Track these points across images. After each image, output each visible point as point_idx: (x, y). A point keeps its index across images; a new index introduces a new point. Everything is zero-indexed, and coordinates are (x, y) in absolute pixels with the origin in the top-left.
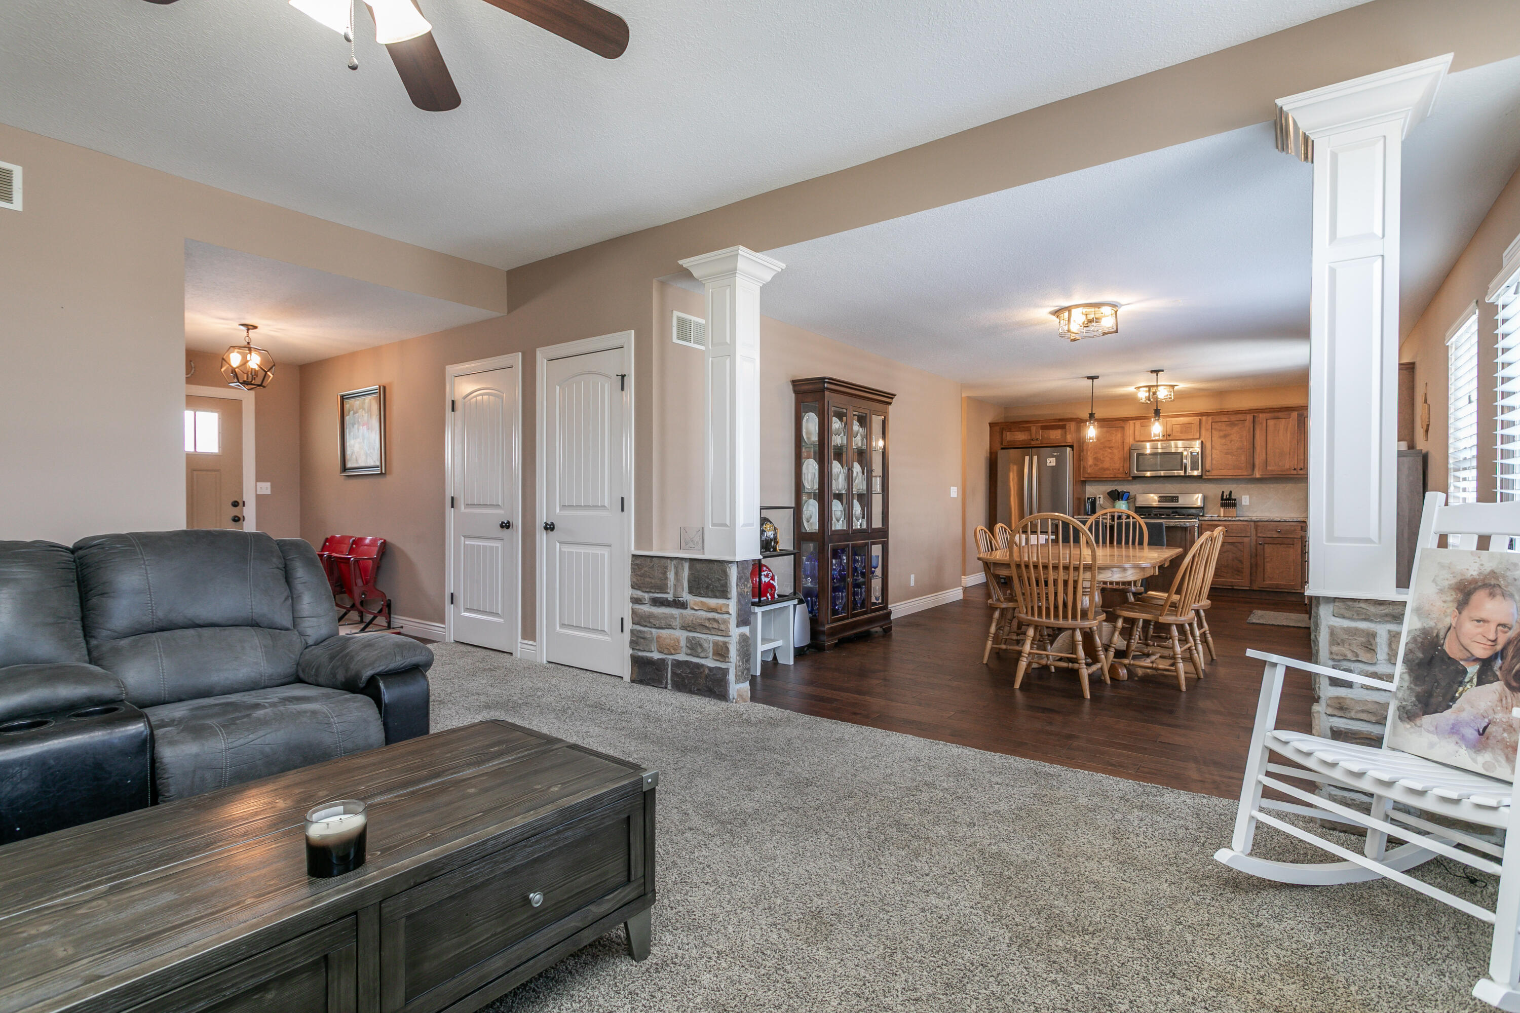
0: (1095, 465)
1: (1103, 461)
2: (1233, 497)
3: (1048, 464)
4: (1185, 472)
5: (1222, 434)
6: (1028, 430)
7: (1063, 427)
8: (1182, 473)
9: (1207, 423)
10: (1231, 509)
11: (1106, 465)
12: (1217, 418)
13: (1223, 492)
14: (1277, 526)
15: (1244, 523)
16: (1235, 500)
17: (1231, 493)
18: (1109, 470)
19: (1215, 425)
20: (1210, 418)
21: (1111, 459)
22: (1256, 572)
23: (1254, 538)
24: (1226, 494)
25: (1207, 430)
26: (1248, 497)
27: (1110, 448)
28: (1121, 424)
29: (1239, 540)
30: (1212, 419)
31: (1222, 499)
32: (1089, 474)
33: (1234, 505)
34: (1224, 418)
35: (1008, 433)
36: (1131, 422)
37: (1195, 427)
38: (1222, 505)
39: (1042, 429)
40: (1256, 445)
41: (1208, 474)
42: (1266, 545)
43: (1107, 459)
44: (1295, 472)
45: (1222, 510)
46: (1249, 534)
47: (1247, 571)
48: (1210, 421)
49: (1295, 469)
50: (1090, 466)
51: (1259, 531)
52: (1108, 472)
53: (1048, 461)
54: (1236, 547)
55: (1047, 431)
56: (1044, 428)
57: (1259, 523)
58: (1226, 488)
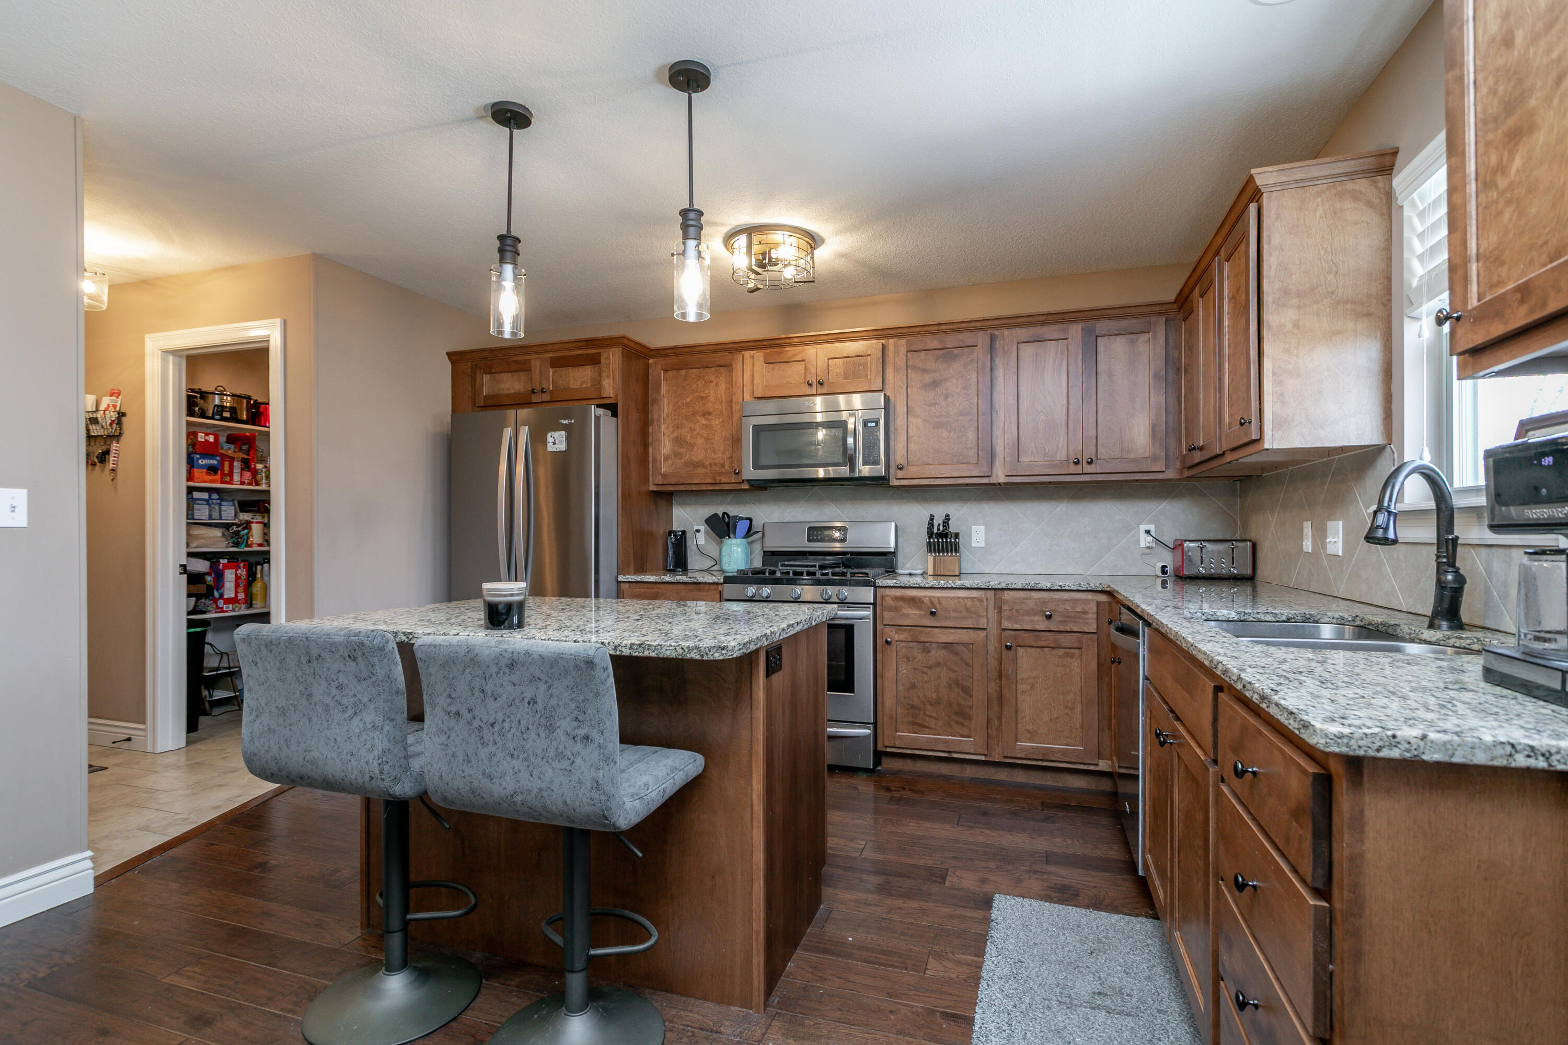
0: (677, 455)
1: (692, 445)
2: (953, 529)
3: (551, 448)
4: (852, 469)
5: (927, 378)
6: (524, 367)
7: (594, 360)
8: (844, 471)
9: (897, 352)
10: (947, 557)
11: (698, 455)
12: (919, 343)
13: (932, 518)
14: (1044, 602)
15: (974, 594)
16: (957, 536)
17: (947, 518)
18: (704, 466)
19: (915, 360)
20: (903, 342)
21: (707, 440)
22: (1000, 718)
23: (994, 631)
24: (939, 520)
25: (897, 370)
26: (982, 528)
27: (706, 414)
28: (724, 358)
29: (964, 636)
30: (908, 342)
31: (930, 534)
32: (664, 476)
33: (955, 548)
34: (933, 343)
35: (486, 378)
36: (747, 354)
37: (874, 363)
38: (930, 551)
39: (553, 366)
40: (996, 405)
41: (900, 474)
42: (1021, 651)
43: (700, 441)
44: (1078, 469)
45: (930, 558)
46: (983, 623)
47: (979, 718)
48: (903, 350)
49: (1077, 463)
50: (666, 458)
51: (1005, 614)
52: (700, 470)
53: (550, 440)
54: (956, 653)
55: (563, 371)
56: (559, 363)
57: (1007, 595)
58: (939, 511)
